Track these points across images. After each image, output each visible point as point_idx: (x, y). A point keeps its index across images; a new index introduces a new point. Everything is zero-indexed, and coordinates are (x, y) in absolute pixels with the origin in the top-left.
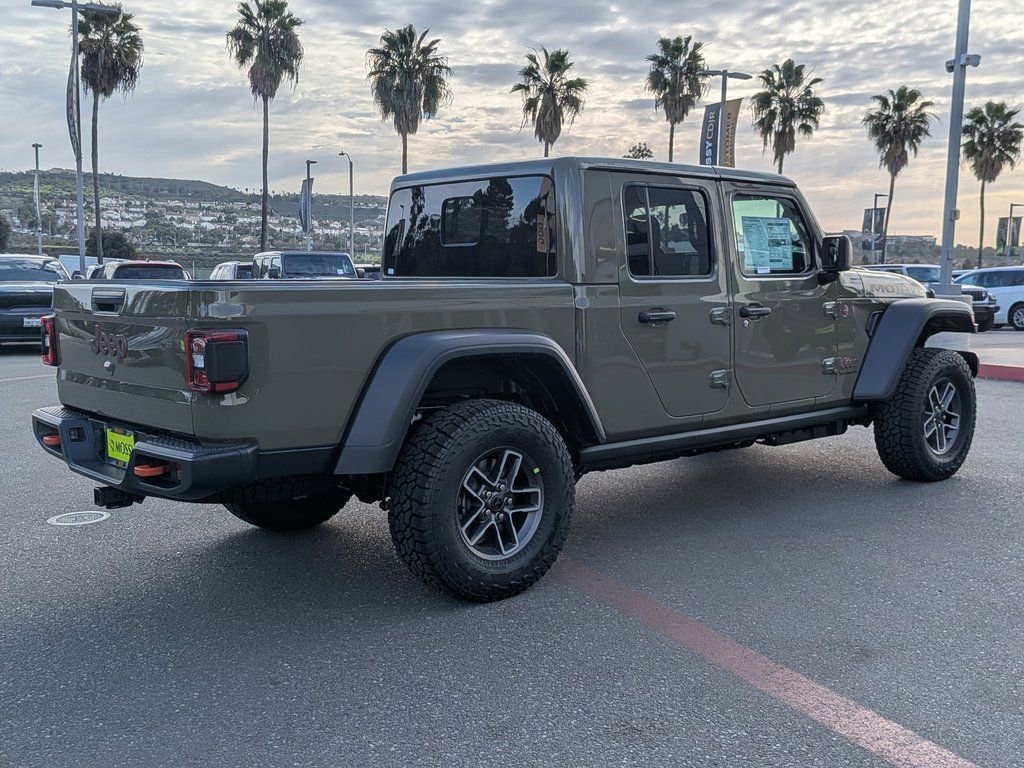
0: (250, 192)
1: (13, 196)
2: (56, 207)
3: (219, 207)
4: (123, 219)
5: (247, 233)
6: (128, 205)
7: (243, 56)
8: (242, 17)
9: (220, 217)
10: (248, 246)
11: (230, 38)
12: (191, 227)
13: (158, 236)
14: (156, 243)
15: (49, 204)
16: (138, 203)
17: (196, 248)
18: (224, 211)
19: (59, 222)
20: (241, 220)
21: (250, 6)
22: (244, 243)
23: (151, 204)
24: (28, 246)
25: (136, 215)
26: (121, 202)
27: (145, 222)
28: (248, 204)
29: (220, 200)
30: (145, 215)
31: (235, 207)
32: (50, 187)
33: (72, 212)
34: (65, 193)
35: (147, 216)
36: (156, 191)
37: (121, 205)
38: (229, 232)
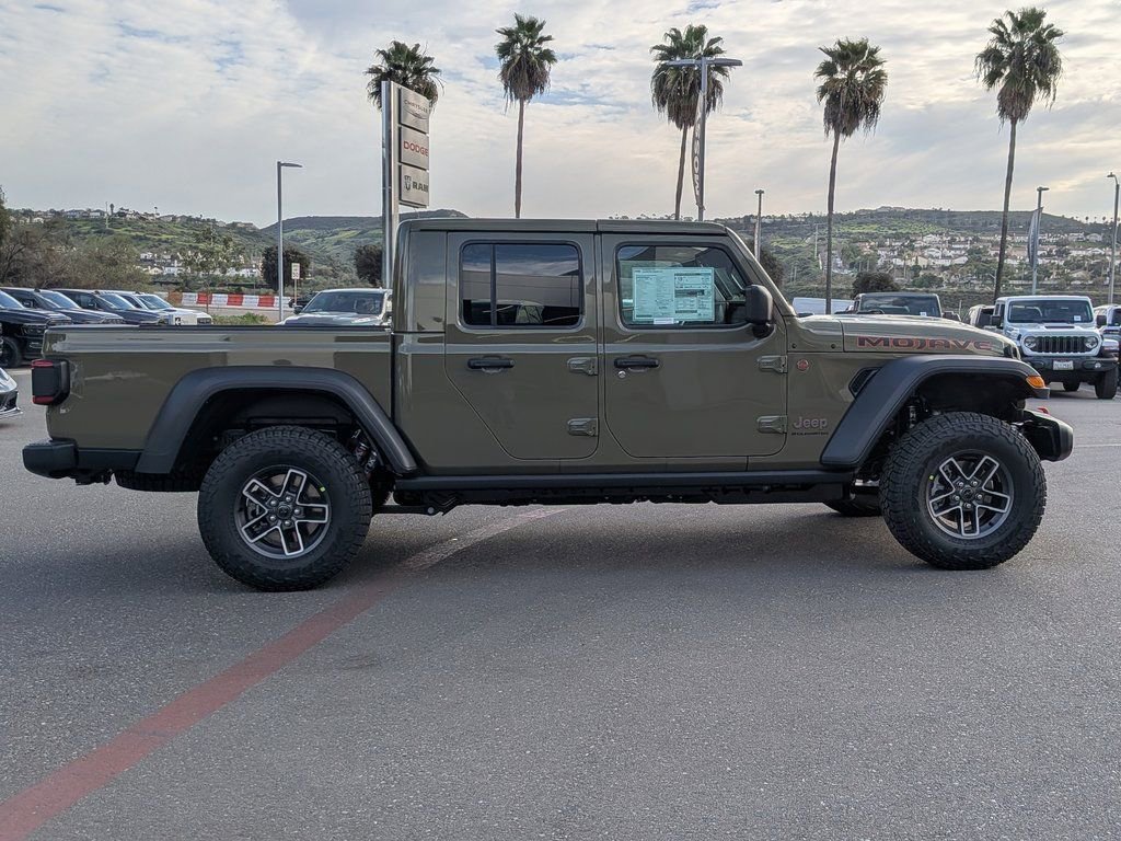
0: (1091, 221)
1: (841, 237)
2: (878, 246)
3: (1051, 240)
4: (944, 257)
5: (1079, 267)
6: (953, 241)
7: (992, 78)
8: (994, 35)
9: (1051, 251)
10: (1079, 282)
11: (979, 59)
12: (1016, 263)
13: (977, 274)
14: (975, 282)
15: (872, 243)
16: (963, 239)
17: (1017, 286)
18: (1057, 244)
19: (879, 261)
20: (1074, 253)
21: (1004, 22)
22: (1074, 279)
23: (976, 239)
24: (844, 287)
25: (958, 252)
26: (945, 239)
27: (966, 259)
28: (1086, 235)
29: (1053, 231)
30: (968, 252)
31: (1070, 239)
32: (876, 226)
33: (893, 251)
34: (890, 232)
35: (970, 252)
36: (985, 225)
37: (944, 242)
38: (1058, 267)
